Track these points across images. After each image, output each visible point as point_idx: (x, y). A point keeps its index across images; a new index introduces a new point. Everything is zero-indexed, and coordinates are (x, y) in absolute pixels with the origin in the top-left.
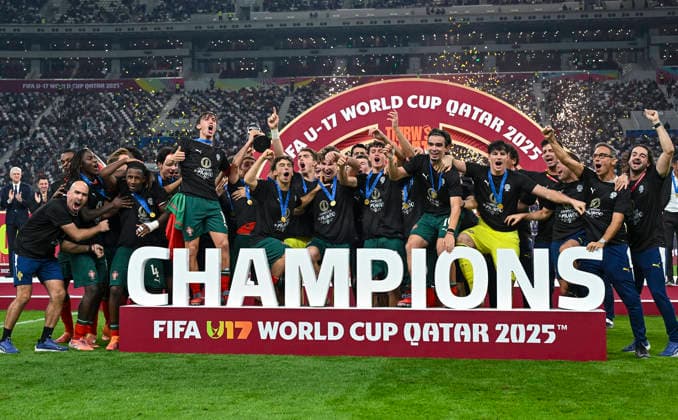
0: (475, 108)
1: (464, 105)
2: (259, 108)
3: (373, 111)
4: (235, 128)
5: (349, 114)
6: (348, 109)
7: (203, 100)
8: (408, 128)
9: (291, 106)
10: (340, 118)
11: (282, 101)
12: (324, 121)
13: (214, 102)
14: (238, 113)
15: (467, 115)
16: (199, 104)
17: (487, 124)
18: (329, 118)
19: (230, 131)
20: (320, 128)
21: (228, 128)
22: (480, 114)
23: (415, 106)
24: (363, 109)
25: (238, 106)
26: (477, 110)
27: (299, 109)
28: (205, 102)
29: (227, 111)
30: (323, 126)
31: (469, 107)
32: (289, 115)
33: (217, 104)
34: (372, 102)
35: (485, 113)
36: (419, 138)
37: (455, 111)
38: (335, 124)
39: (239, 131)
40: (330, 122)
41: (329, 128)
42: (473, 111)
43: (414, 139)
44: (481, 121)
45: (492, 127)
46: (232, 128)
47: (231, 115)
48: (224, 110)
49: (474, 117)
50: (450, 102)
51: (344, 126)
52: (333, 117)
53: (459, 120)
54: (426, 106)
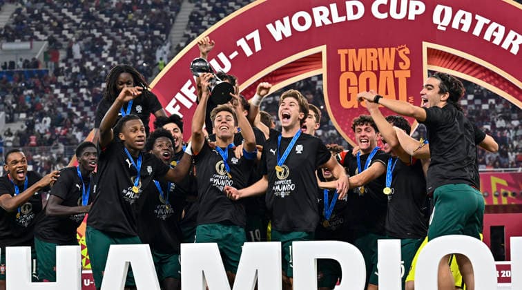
0: (477, 17)
1: (460, 13)
2: (141, 22)
3: (318, 24)
4: (104, 55)
5: (280, 30)
6: (278, 23)
7: (51, 11)
8: (374, 50)
9: (192, 18)
10: (266, 37)
11: (178, 11)
12: (241, 42)
13: (70, 14)
14: (108, 30)
15: (466, 29)
16: (45, 18)
17: (497, 42)
18: (249, 37)
19: (97, 60)
20: (236, 54)
21: (92, 56)
22: (486, 27)
23: (385, 16)
24: (302, 21)
25: (107, 20)
26: (482, 21)
27: (204, 23)
28: (56, 14)
29: (90, 28)
30: (240, 49)
31: (469, 16)
32: (189, 32)
33: (74, 17)
34: (316, 11)
35: (494, 25)
36: (391, 66)
37: (446, 22)
38: (258, 47)
39: (110, 59)
40: (251, 43)
41: (249, 52)
42: (474, 22)
43: (383, 67)
44: (487, 37)
45: (505, 46)
46: (99, 55)
47: (98, 35)
48: (85, 27)
49: (477, 32)
50: (439, 9)
51: (272, 49)
52: (255, 35)
53: (453, 36)
54: (402, 16)
